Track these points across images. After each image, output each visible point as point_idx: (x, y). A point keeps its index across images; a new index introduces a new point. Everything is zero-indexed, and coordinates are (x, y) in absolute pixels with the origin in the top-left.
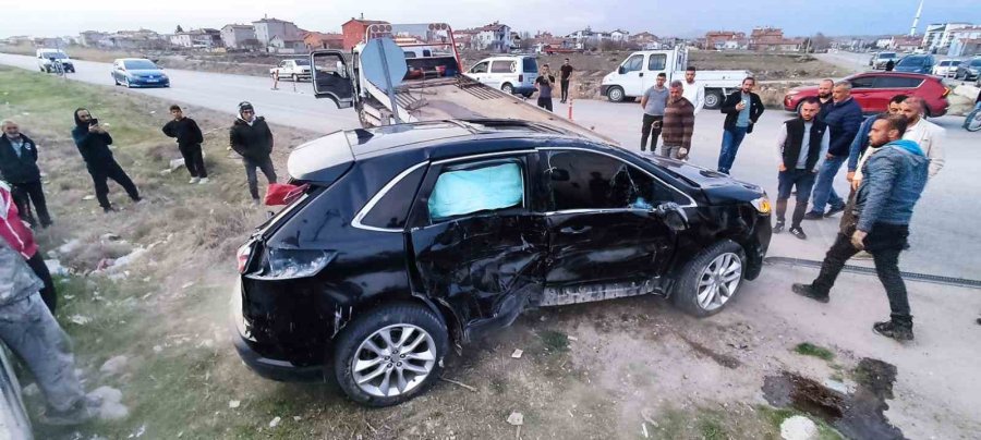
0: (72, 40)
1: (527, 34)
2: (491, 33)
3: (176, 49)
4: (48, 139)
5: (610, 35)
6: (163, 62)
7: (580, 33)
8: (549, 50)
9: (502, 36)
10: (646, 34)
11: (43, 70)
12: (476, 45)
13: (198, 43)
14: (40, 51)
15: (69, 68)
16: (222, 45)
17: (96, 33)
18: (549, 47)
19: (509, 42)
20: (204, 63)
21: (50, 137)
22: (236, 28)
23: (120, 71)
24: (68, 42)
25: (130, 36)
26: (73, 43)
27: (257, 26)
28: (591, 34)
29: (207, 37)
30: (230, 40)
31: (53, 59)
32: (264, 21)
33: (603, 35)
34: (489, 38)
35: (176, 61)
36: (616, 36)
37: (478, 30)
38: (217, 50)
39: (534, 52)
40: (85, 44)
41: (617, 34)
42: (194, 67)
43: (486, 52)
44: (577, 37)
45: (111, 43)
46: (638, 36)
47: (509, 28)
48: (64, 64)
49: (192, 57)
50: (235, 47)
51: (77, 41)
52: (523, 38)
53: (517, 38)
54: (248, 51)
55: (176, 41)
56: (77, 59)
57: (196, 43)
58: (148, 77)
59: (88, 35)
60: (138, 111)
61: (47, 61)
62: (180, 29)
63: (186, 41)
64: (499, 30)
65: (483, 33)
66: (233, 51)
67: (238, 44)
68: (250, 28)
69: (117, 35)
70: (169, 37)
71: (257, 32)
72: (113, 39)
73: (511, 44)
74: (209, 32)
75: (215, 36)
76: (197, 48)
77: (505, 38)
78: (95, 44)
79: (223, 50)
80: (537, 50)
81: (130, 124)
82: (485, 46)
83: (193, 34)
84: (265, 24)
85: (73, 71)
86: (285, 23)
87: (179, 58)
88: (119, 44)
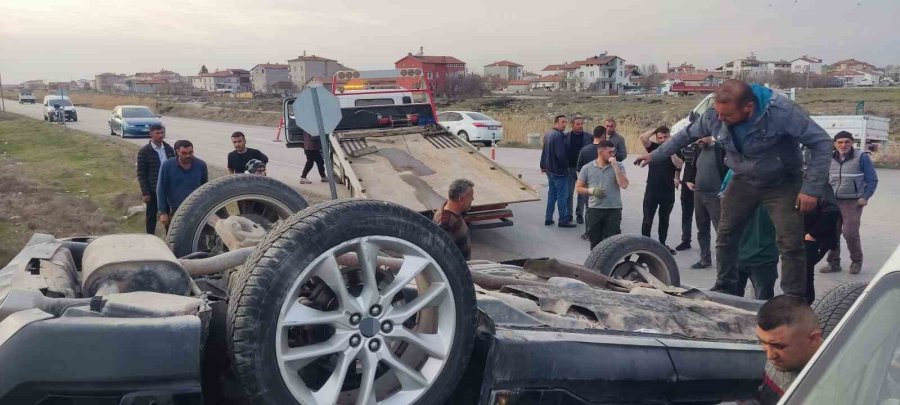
0: (87, 84)
1: (653, 68)
2: (596, 69)
3: (198, 95)
4: (31, 187)
5: (789, 65)
6: (178, 109)
7: (738, 64)
8: (682, 90)
9: (612, 72)
10: (852, 63)
11: (46, 118)
12: (573, 85)
13: (223, 87)
14: (48, 98)
15: (72, 116)
16: (250, 88)
17: (114, 76)
18: (682, 85)
19: (621, 79)
20: (223, 111)
21: (33, 184)
22: (268, 68)
23: (118, 120)
24: (82, 86)
25: (149, 78)
26: (87, 87)
27: (292, 65)
28: (755, 64)
29: (234, 79)
30: (259, 83)
31: (57, 107)
32: (302, 59)
33: (777, 65)
34: (593, 74)
35: (191, 108)
36: (798, 67)
37: (577, 65)
38: (242, 95)
39: (660, 91)
40: (99, 89)
41: (803, 63)
42: (211, 117)
43: (587, 94)
44: (734, 69)
45: (127, 88)
46: (838, 65)
47: (622, 61)
48: (67, 112)
49: (211, 104)
50: (264, 91)
51: (92, 85)
52: (647, 73)
53: (635, 73)
54: (279, 96)
55: (198, 84)
56: (85, 105)
57: (219, 86)
58: (143, 126)
59: (104, 78)
60: (124, 162)
61: (50, 109)
62: (204, 70)
63: (208, 85)
64: (608, 63)
65: (584, 69)
66: (262, 96)
67: (268, 86)
68: (285, 68)
69: (134, 78)
70: (191, 78)
71: (292, 73)
72: (129, 83)
73: (626, 81)
74: (237, 73)
75: (243, 77)
76: (220, 93)
77: (617, 75)
78: (109, 88)
79: (249, 95)
80: (663, 90)
81: (110, 175)
82: (586, 86)
83: (218, 76)
84: (303, 64)
85: (75, 120)
86: (327, 61)
87: (197, 105)
88: (136, 88)
